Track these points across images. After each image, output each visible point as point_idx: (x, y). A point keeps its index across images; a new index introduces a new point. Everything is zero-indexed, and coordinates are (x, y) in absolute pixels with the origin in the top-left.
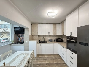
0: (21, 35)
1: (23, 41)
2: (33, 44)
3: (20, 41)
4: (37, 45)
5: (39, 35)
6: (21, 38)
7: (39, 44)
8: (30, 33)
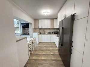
0: (27, 29)
1: (29, 33)
2: (35, 35)
3: (27, 33)
4: (38, 36)
5: (40, 29)
6: (27, 31)
7: (40, 35)
8: (33, 27)
